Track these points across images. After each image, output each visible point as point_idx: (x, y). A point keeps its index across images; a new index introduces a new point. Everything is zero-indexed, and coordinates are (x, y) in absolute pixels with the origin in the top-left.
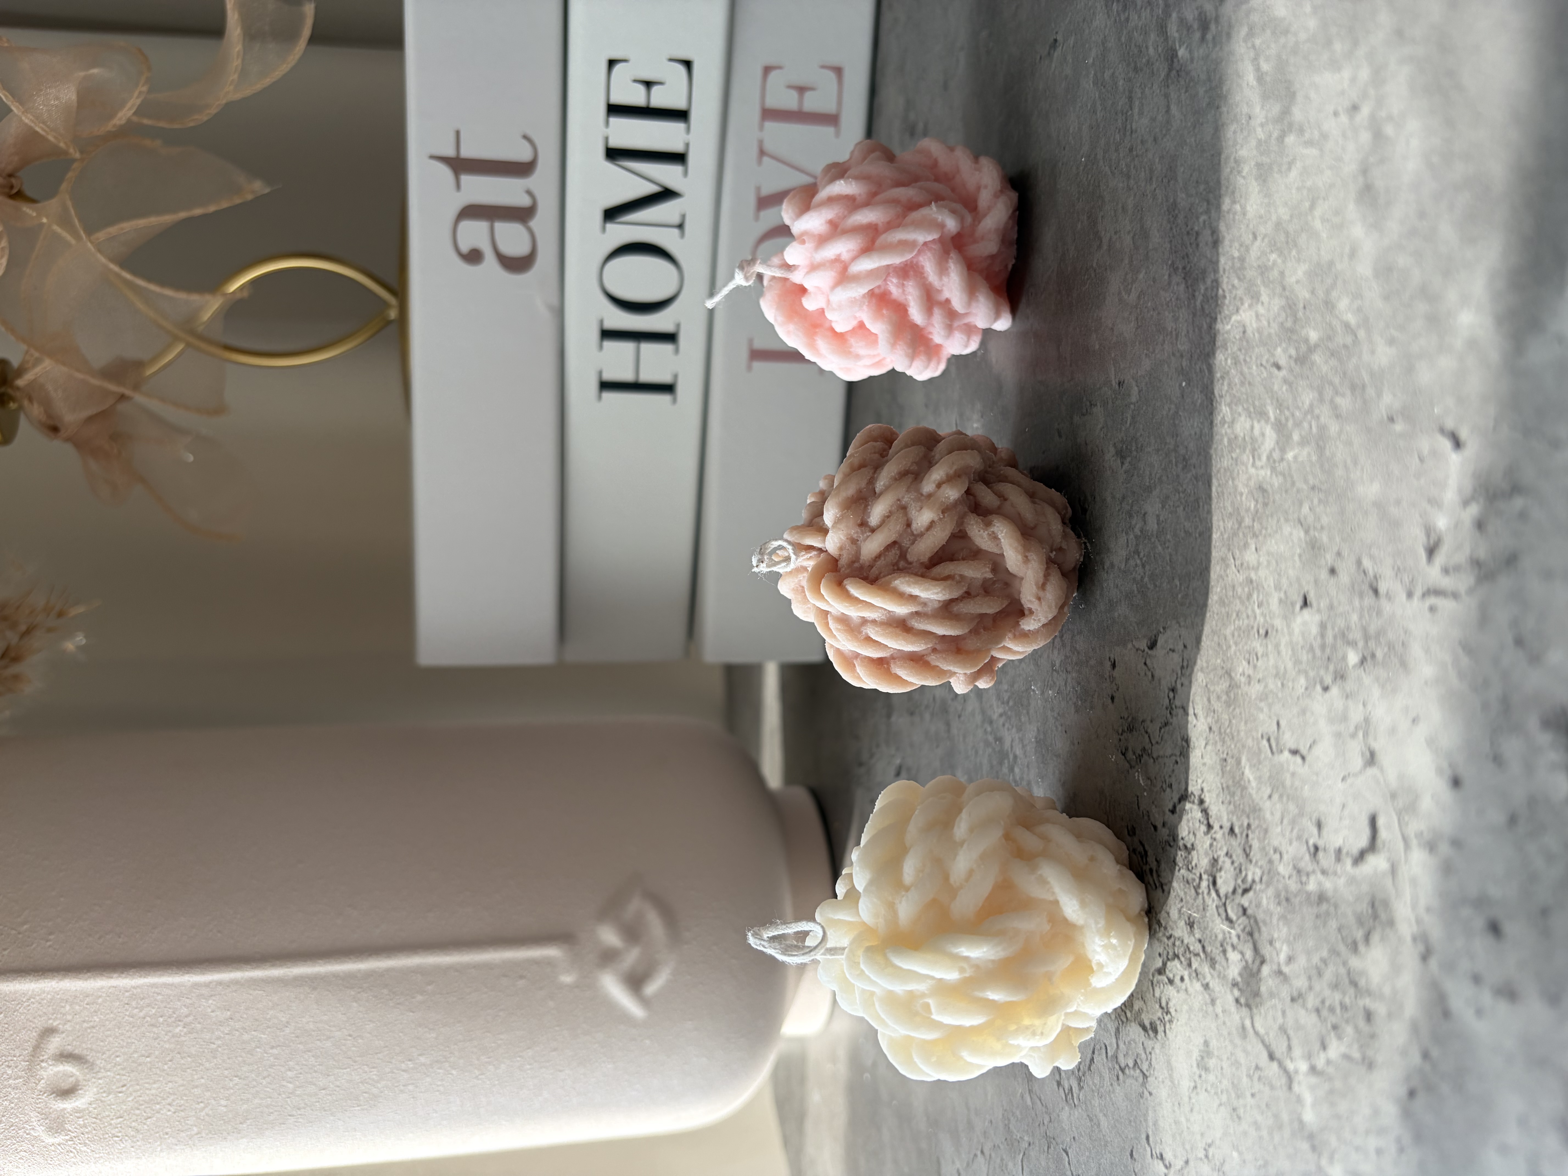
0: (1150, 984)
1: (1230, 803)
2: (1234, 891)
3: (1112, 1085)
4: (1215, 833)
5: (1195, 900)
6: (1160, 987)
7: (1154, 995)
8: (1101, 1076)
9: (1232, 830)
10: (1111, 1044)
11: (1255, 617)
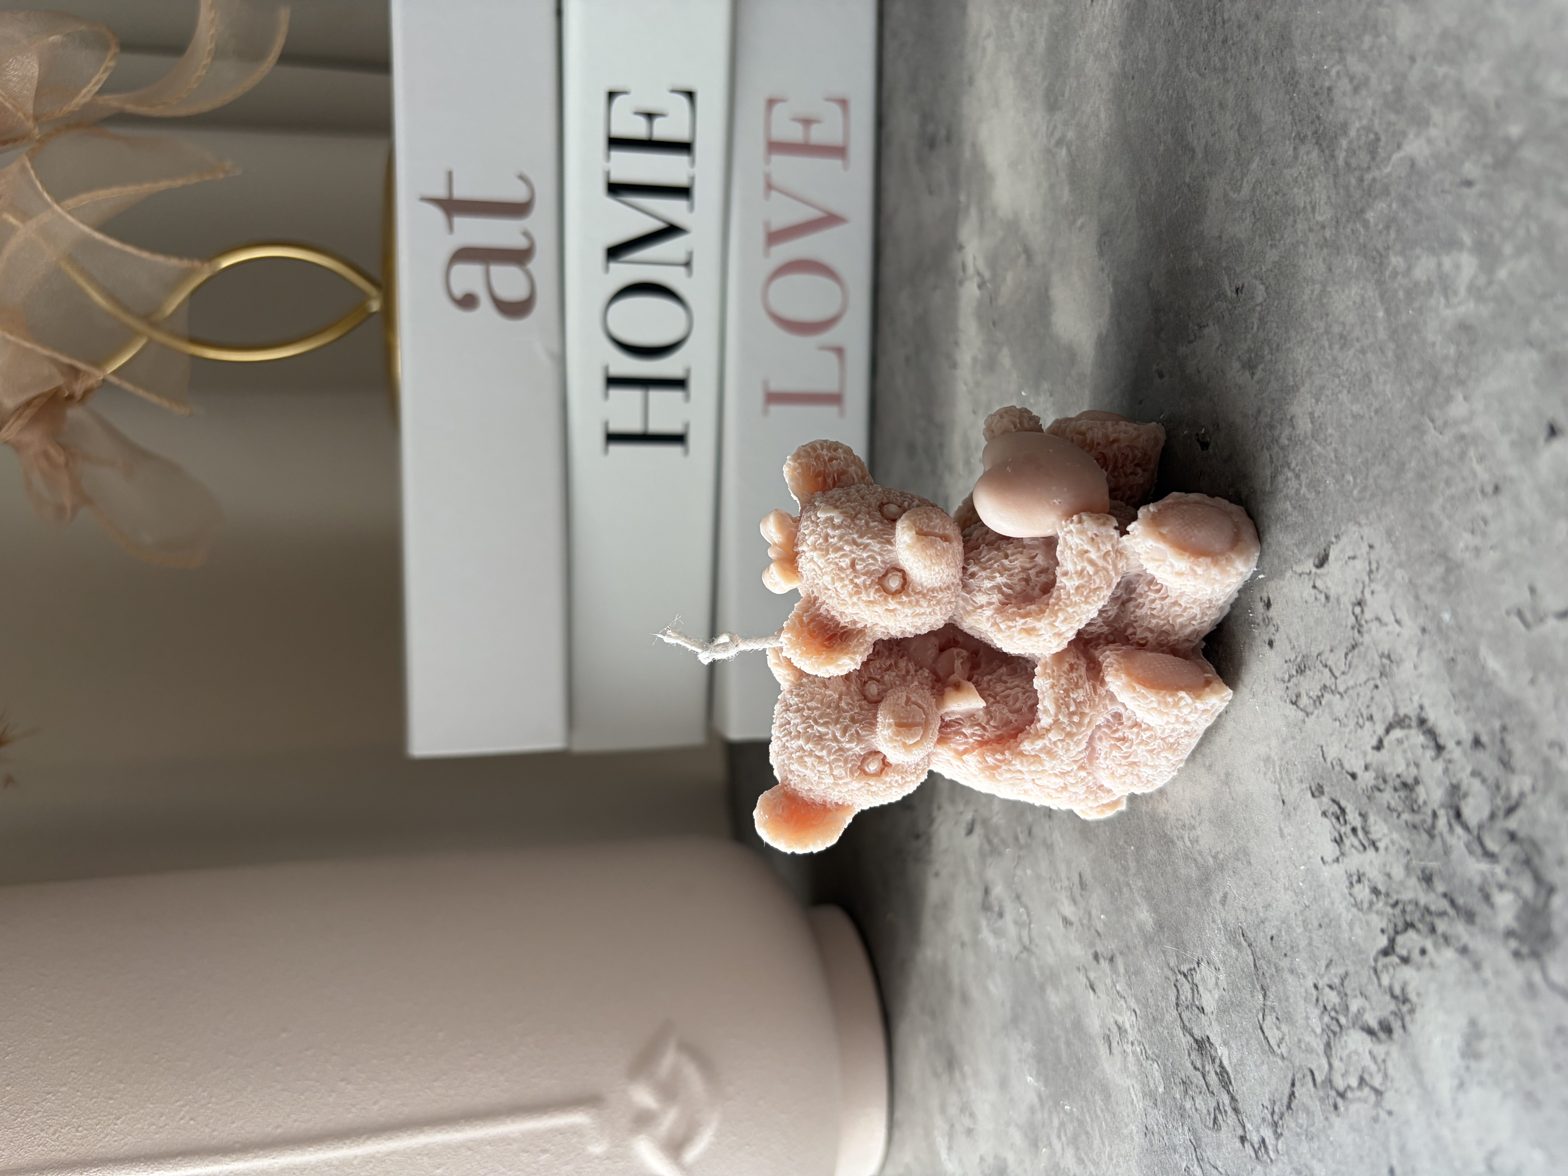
0: (1372, 972)
1: (1468, 709)
2: (1493, 816)
3: (1327, 1119)
4: (1449, 752)
5: (1429, 845)
6: (1388, 972)
7: (1380, 985)
8: (1307, 1111)
9: (1477, 742)
10: (1319, 1067)
11: (1475, 475)
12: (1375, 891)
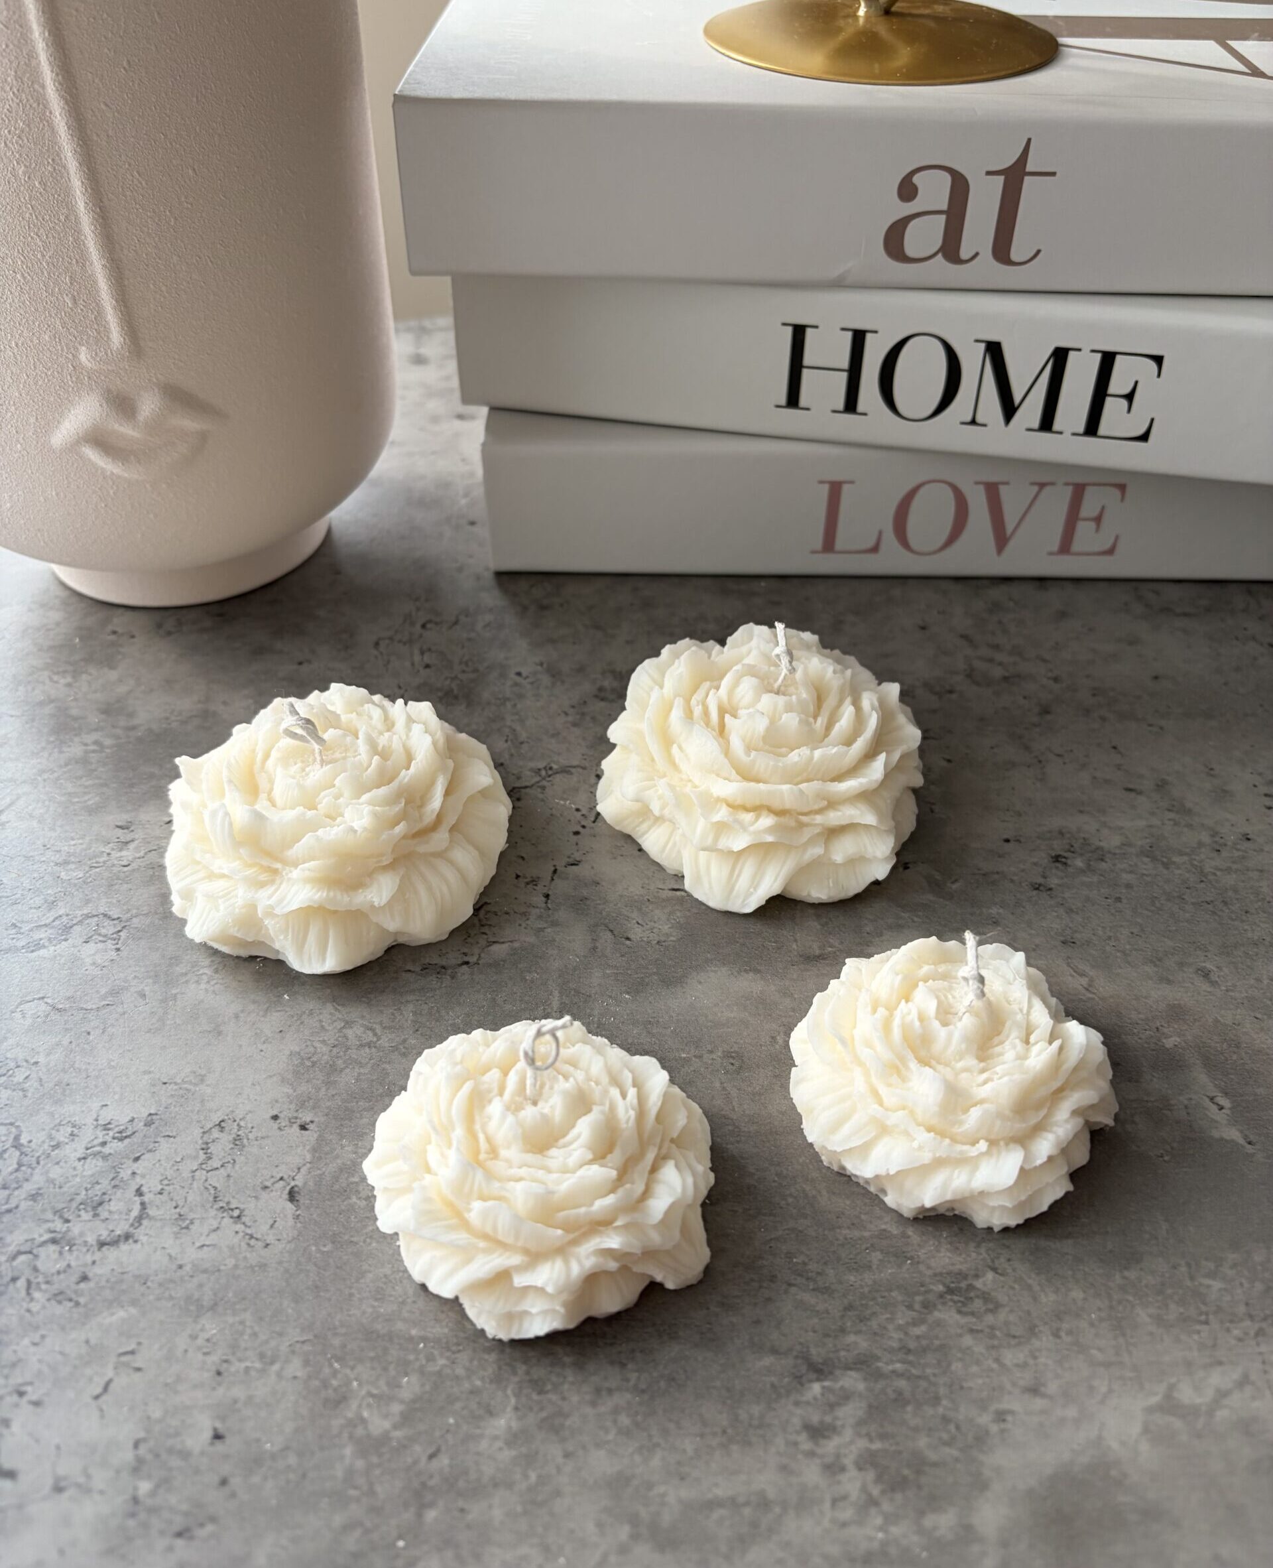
1: (108, 1281)
4: (94, 1252)
12: (57, 1146)
